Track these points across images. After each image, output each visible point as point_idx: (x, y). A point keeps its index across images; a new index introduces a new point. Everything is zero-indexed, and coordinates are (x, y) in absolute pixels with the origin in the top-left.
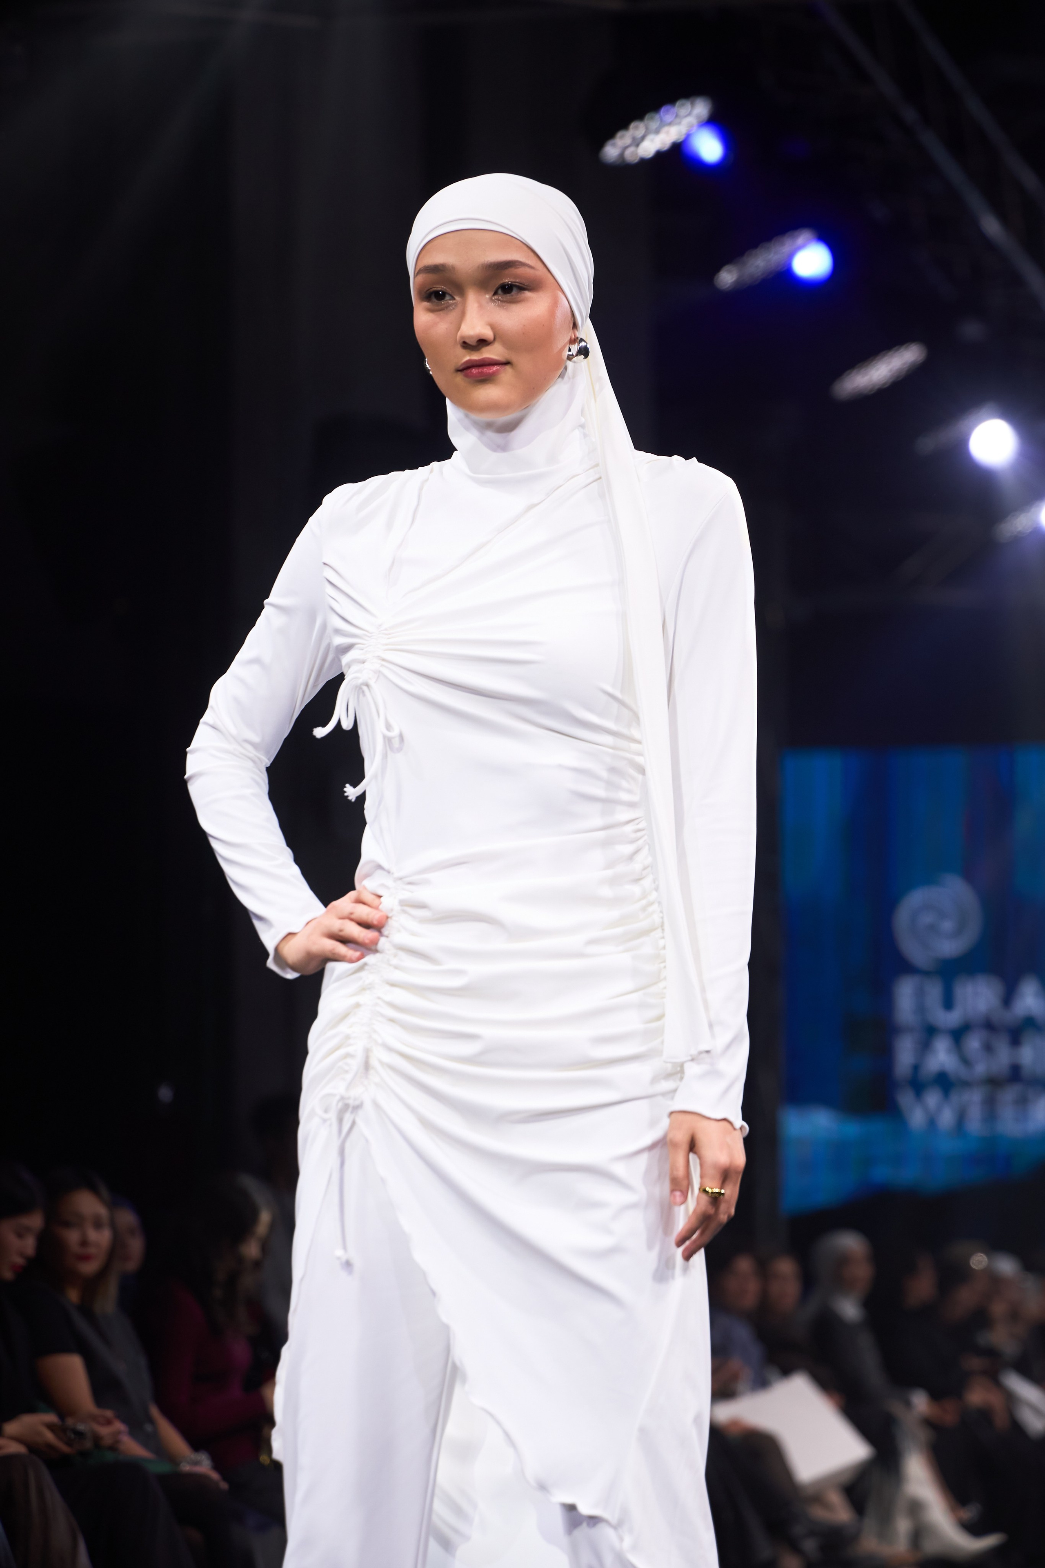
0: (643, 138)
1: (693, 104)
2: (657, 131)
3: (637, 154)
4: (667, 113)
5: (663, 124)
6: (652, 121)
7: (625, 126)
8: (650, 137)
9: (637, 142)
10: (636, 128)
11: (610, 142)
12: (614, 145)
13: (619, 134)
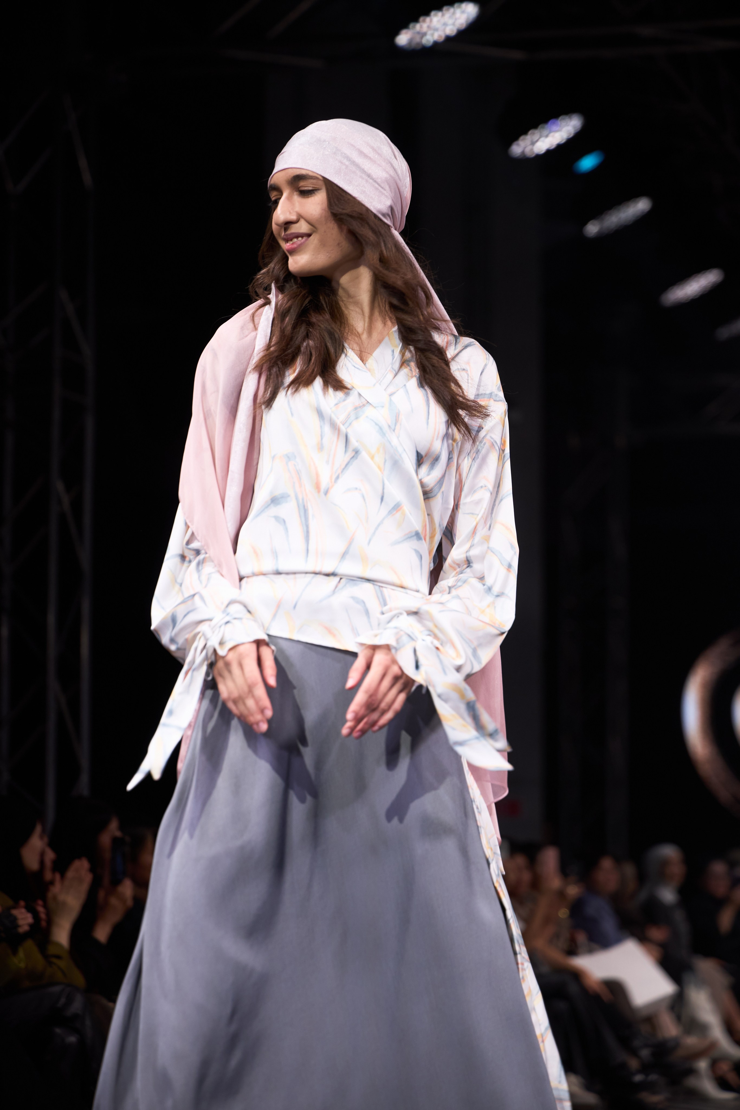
0: (537, 141)
1: (570, 118)
2: (547, 136)
3: (533, 152)
4: (552, 125)
5: (550, 132)
6: (544, 130)
7: (525, 132)
8: (542, 139)
9: (533, 143)
10: (534, 134)
11: (516, 143)
12: (518, 145)
13: (522, 138)
